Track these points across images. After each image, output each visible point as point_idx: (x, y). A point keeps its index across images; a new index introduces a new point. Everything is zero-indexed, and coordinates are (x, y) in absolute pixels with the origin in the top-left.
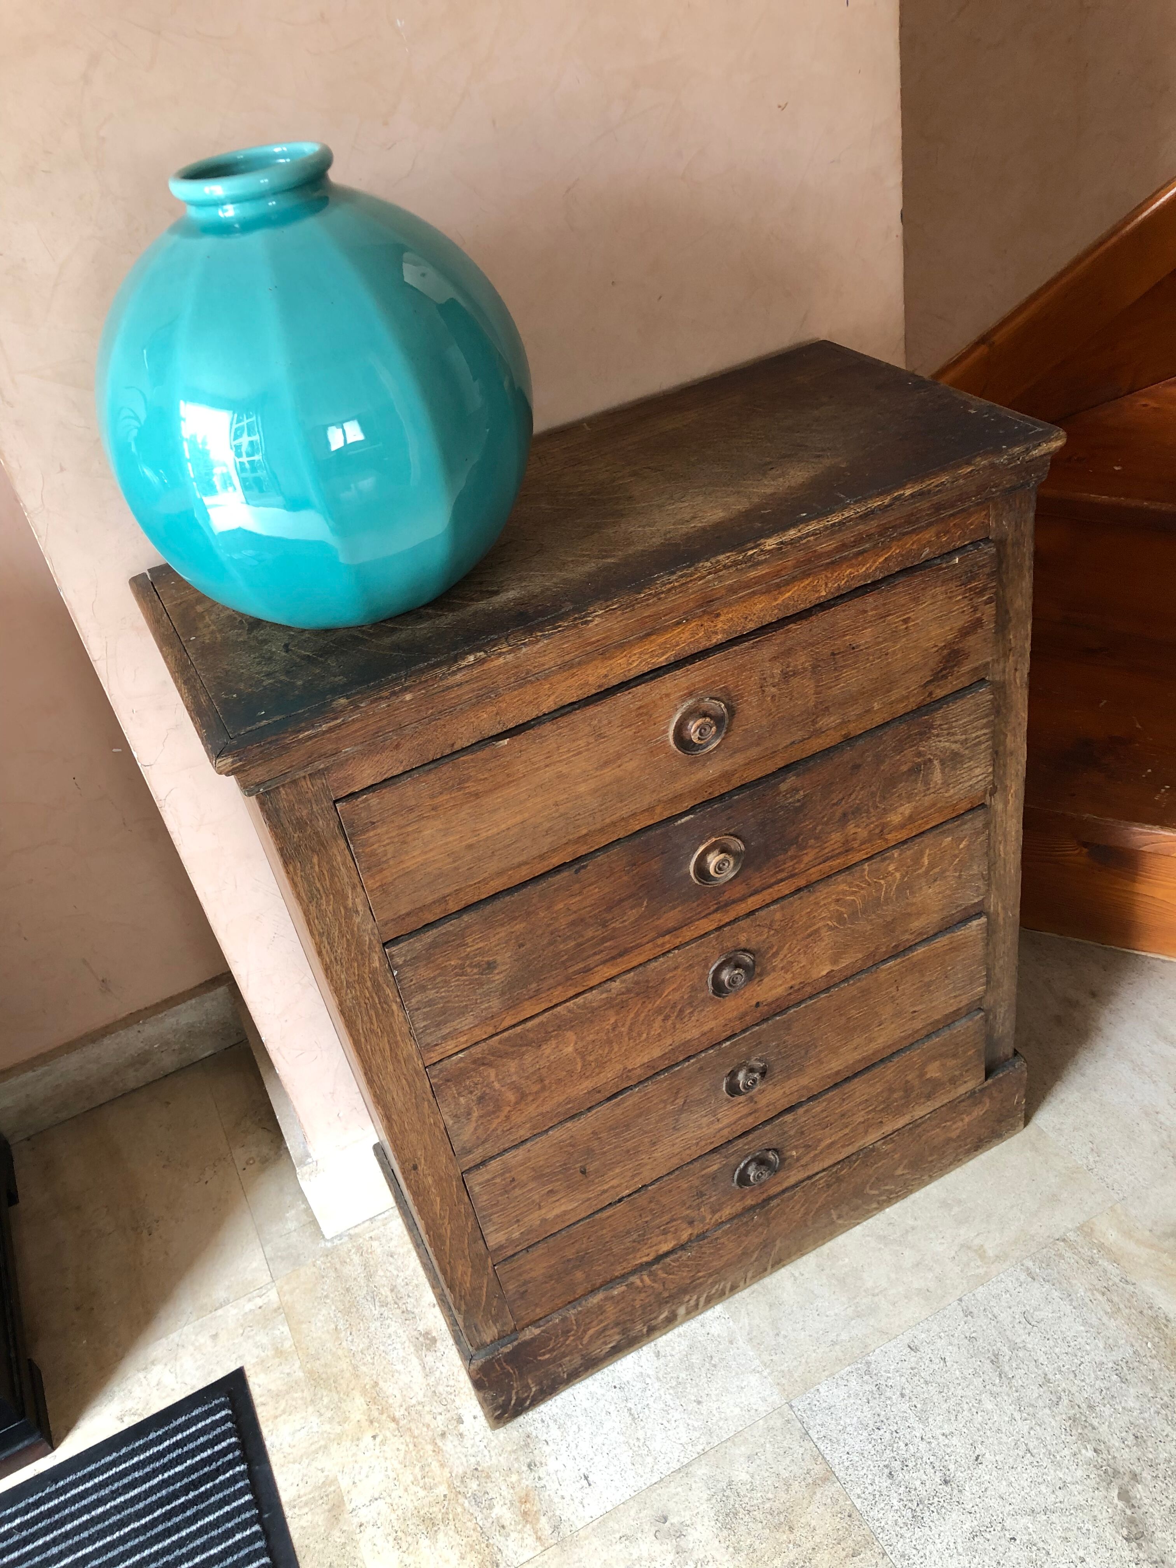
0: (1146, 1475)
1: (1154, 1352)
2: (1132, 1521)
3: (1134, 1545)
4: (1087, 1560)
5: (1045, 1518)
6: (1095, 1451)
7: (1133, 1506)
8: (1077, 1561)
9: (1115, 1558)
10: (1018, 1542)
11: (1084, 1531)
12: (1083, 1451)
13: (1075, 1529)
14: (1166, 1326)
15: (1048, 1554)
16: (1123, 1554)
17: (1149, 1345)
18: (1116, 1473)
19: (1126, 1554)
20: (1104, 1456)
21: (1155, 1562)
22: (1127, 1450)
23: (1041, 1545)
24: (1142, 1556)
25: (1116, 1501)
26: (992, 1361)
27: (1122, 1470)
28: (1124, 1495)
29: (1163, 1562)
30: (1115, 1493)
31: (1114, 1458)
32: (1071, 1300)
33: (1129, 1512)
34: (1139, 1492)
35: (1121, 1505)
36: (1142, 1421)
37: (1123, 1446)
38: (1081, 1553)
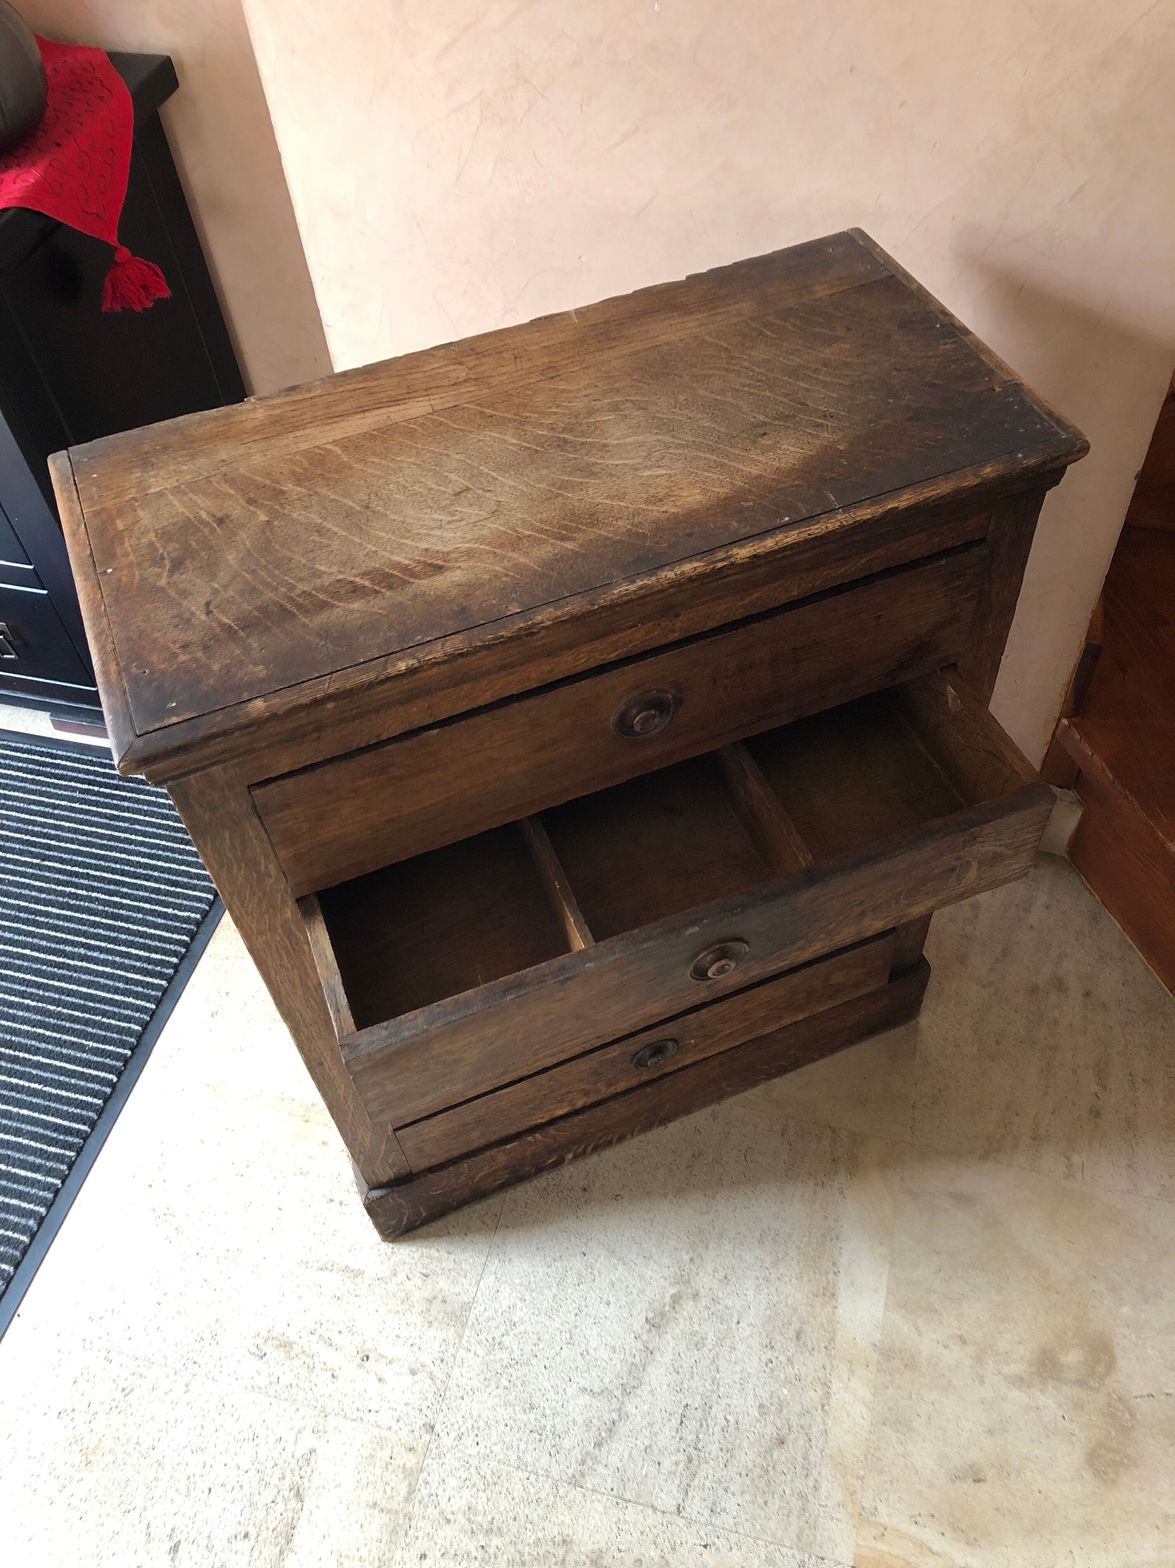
0: (704, 1301)
1: (802, 1246)
2: (662, 1315)
3: (647, 1326)
4: (611, 1306)
5: (616, 1261)
6: (691, 1260)
7: (674, 1308)
8: (605, 1300)
9: (628, 1321)
10: (585, 1258)
11: (629, 1290)
12: (684, 1252)
13: (625, 1284)
14: (831, 1239)
15: (594, 1281)
16: (635, 1324)
17: (805, 1239)
18: (688, 1282)
19: (636, 1327)
20: (692, 1267)
21: (647, 1348)
22: (711, 1277)
23: (596, 1273)
24: (645, 1337)
25: (667, 1296)
26: (693, 1155)
27: (693, 1284)
28: (676, 1299)
29: (651, 1353)
30: (672, 1291)
31: (697, 1274)
32: (790, 1169)
33: (667, 1308)
34: (688, 1306)
35: (668, 1299)
36: (741, 1272)
37: (711, 1273)
38: (611, 1300)
